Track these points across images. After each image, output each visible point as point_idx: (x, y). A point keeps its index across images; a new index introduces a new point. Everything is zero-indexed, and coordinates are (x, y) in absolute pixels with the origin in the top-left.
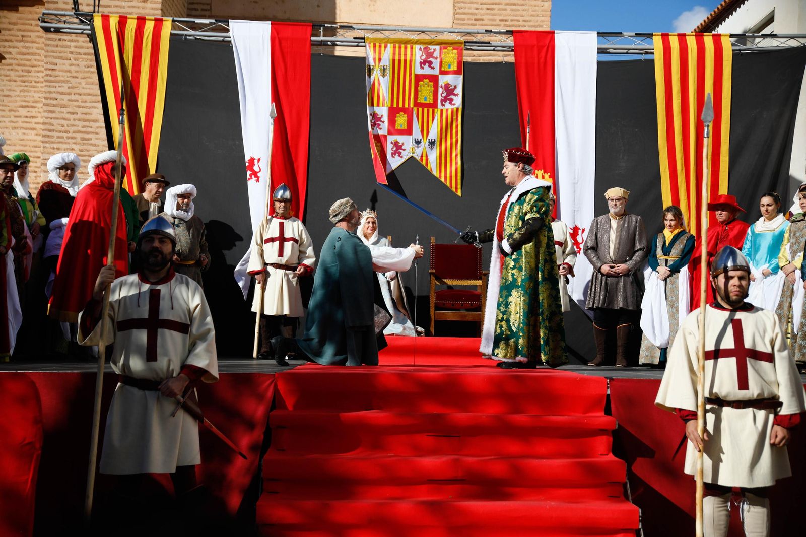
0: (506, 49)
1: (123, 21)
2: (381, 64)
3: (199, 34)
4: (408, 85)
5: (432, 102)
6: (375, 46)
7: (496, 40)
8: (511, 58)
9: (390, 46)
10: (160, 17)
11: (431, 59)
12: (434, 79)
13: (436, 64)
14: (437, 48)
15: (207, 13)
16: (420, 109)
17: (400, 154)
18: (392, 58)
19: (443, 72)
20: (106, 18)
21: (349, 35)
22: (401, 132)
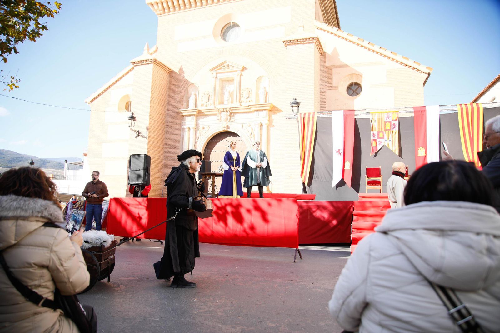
0: (410, 112)
1: (305, 114)
2: (375, 119)
3: (324, 115)
4: (382, 125)
5: (390, 129)
6: (373, 114)
7: (408, 110)
8: (412, 115)
9: (377, 114)
10: (314, 112)
11: (389, 117)
12: (390, 122)
13: (390, 118)
14: (391, 113)
15: (325, 110)
16: (386, 131)
17: (381, 144)
18: (377, 117)
19: (392, 120)
20: (301, 114)
21: (365, 112)
22: (381, 138)
